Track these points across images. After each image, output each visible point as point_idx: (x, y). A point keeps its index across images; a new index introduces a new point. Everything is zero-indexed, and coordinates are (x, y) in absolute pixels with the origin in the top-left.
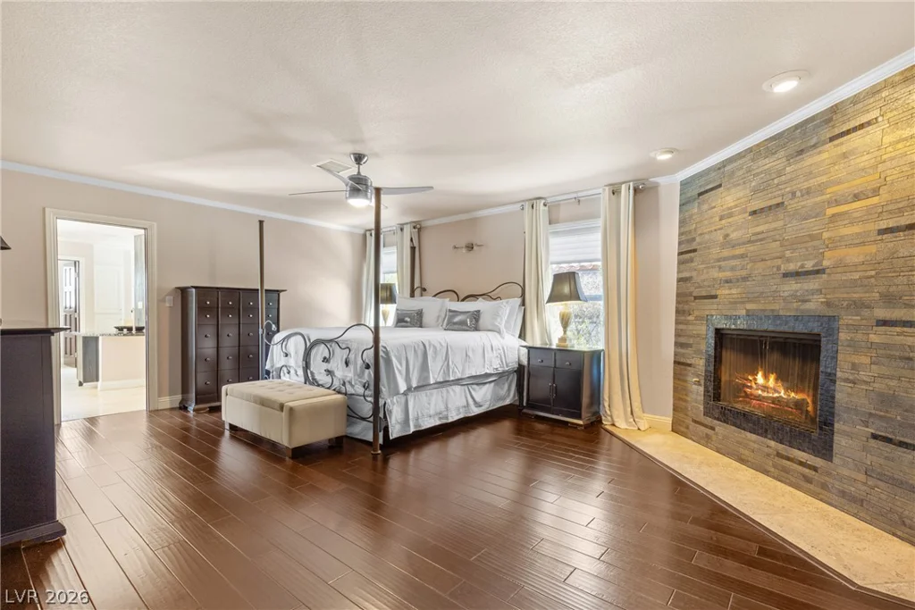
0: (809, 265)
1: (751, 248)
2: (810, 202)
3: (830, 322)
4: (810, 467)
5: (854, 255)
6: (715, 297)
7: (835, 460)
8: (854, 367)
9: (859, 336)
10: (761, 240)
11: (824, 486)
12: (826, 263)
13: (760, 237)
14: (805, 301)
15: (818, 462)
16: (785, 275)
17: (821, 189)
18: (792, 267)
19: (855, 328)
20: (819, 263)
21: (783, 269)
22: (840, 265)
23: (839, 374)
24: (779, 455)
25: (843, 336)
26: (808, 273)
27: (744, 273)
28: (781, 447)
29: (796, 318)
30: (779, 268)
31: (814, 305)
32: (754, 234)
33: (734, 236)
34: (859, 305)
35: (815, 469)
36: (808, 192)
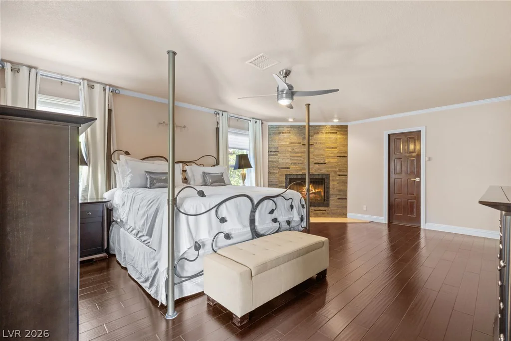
0: (322, 162)
1: (303, 154)
2: (321, 146)
3: (328, 176)
4: (324, 210)
5: (332, 160)
6: (290, 168)
7: (330, 206)
8: (334, 185)
9: (334, 178)
11: (328, 214)
12: (326, 162)
14: (321, 170)
15: (326, 208)
16: (315, 163)
17: (324, 144)
18: (317, 162)
19: (333, 176)
20: (325, 161)
22: (329, 162)
23: (330, 187)
24: (315, 210)
25: (331, 178)
27: (301, 162)
28: (316, 208)
29: (319, 174)
30: (313, 161)
31: (324, 171)
32: (304, 151)
33: (296, 150)
34: (335, 172)
35: (325, 210)
36: (321, 143)
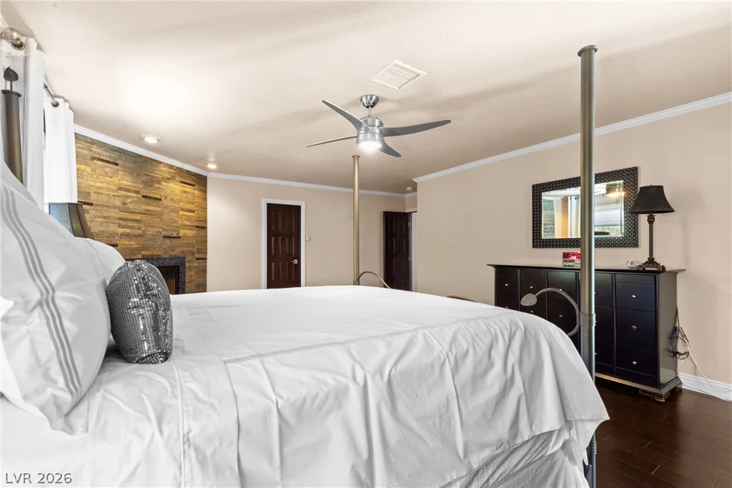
0: (174, 235)
1: (144, 217)
2: (173, 204)
3: (182, 260)
5: (189, 233)
8: (191, 276)
9: (192, 264)
10: (151, 215)
12: (181, 235)
13: (149, 212)
14: (173, 250)
16: (164, 237)
18: (167, 233)
19: (190, 261)
20: (179, 234)
21: (163, 233)
22: (184, 236)
25: (187, 265)
26: (174, 237)
27: (140, 232)
29: (170, 259)
30: (161, 232)
31: (177, 252)
32: (146, 210)
33: (130, 206)
34: (193, 254)
36: (172, 199)
